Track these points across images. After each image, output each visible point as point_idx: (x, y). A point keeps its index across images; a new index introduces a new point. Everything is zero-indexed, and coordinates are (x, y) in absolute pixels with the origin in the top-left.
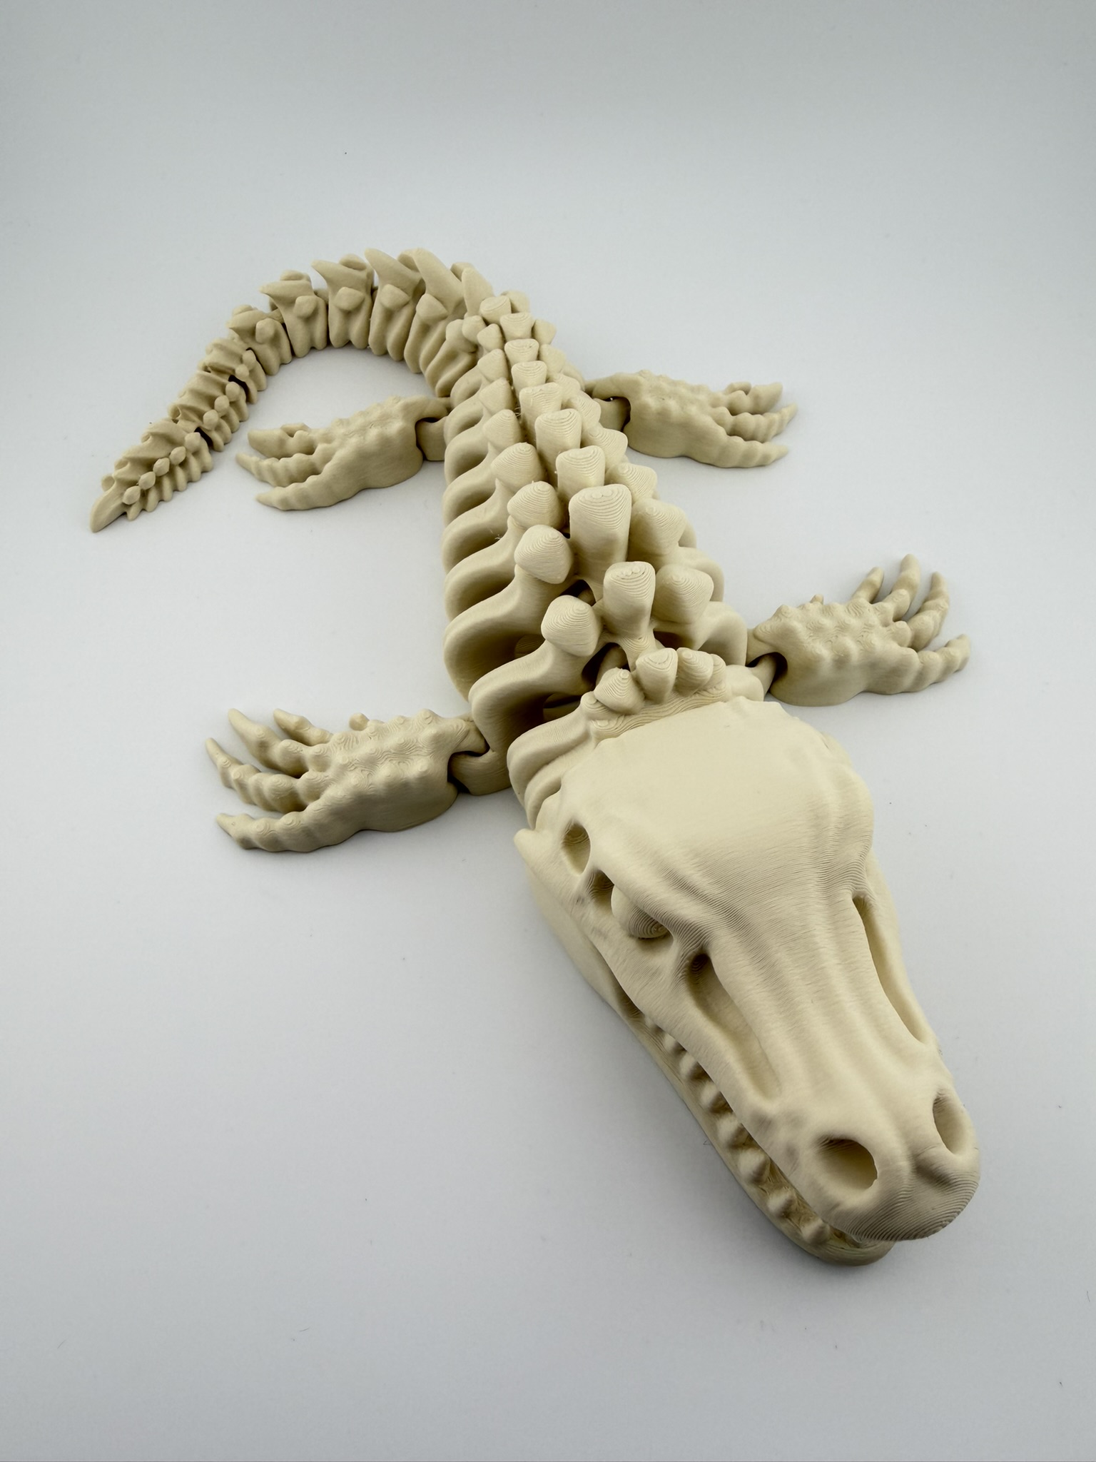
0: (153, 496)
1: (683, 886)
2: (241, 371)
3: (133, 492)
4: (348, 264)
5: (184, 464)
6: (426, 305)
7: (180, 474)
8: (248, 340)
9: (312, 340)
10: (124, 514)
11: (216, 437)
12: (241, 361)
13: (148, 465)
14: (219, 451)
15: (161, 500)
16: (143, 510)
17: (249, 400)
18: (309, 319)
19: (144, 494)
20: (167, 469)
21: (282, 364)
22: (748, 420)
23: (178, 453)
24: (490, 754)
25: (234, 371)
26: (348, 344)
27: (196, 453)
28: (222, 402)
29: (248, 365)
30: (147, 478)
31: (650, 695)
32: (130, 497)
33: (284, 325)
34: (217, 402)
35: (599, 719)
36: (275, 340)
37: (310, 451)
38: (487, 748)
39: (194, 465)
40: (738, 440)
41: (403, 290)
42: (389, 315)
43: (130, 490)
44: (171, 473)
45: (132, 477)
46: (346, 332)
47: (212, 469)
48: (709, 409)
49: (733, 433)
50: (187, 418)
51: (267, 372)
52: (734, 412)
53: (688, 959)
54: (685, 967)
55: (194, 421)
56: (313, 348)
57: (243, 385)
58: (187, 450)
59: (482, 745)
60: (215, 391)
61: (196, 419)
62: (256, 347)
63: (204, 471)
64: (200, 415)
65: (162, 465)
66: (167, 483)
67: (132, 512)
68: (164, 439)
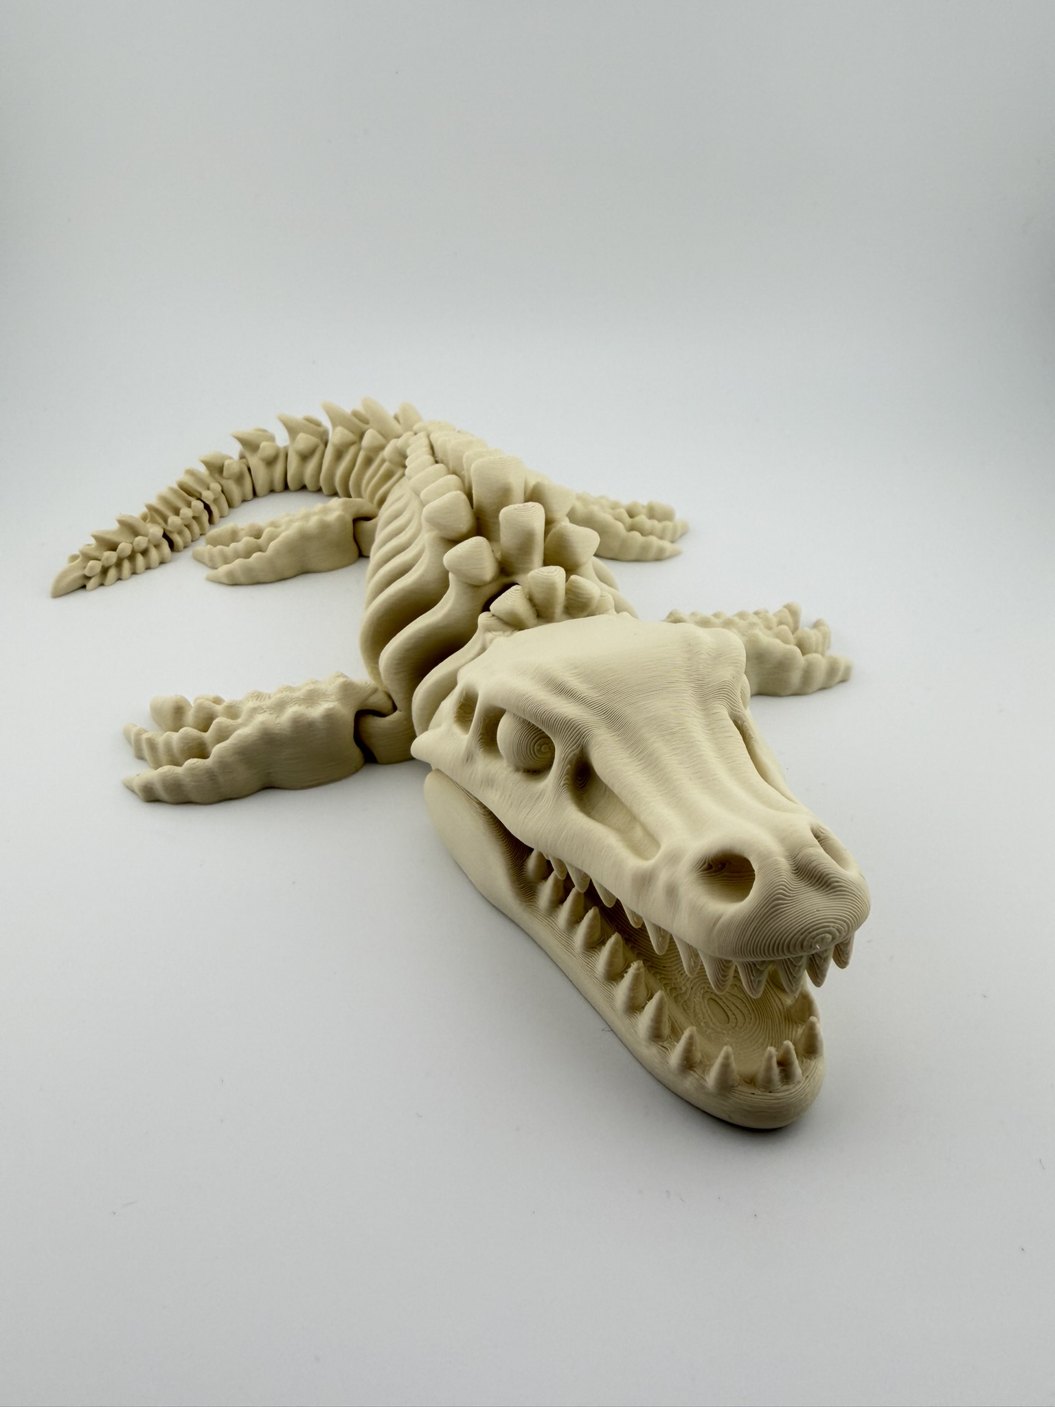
0: (112, 573)
2: (208, 496)
3: (94, 565)
4: (309, 420)
5: (145, 553)
6: (370, 438)
7: (140, 560)
8: (217, 476)
9: (272, 482)
10: (84, 587)
11: (177, 539)
12: (208, 489)
13: (113, 547)
14: (178, 551)
15: (119, 579)
16: (102, 585)
17: (211, 521)
18: (270, 462)
19: (105, 571)
20: (128, 552)
21: (244, 501)
22: (642, 519)
23: (141, 541)
24: (397, 714)
25: (201, 494)
26: (303, 488)
27: (157, 546)
28: (186, 512)
29: (213, 491)
30: (111, 557)
32: (92, 568)
33: (249, 469)
34: (182, 512)
35: (494, 630)
36: (239, 479)
37: (258, 536)
38: (395, 708)
39: (154, 555)
40: (636, 534)
41: (353, 432)
42: (339, 455)
43: (91, 563)
44: (132, 557)
45: (96, 554)
46: (301, 475)
47: (170, 562)
48: (610, 511)
49: (632, 528)
50: (154, 521)
51: (230, 505)
52: (631, 516)
53: (570, 762)
54: (566, 774)
55: (159, 524)
56: (272, 491)
57: (207, 507)
58: (149, 541)
59: (389, 705)
60: (179, 504)
61: (161, 521)
62: (224, 482)
63: (162, 562)
64: (165, 520)
65: (125, 547)
66: (126, 565)
67: (91, 584)
68: (131, 529)
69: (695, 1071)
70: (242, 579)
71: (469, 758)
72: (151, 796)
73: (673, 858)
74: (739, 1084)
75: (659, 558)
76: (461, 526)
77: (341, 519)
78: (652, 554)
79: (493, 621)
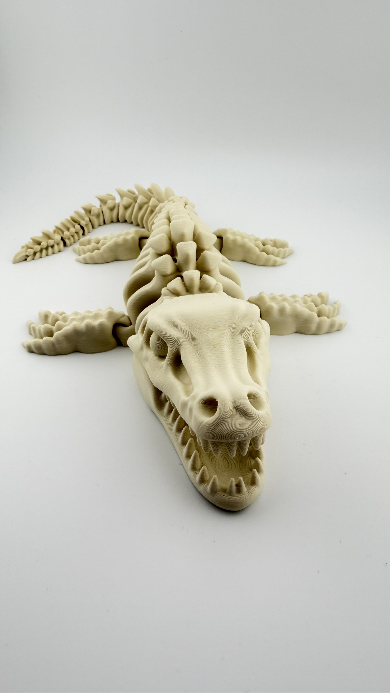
0: (38, 255)
1: (174, 325)
2: (83, 223)
3: (31, 251)
4: (129, 191)
5: (52, 247)
6: (153, 201)
7: (50, 250)
8: (88, 214)
9: (112, 218)
10: (26, 260)
11: (67, 242)
12: (84, 220)
13: (39, 244)
14: (67, 247)
15: (41, 257)
16: (33, 259)
17: (83, 234)
18: (112, 209)
19: (35, 254)
20: (45, 246)
21: (100, 226)
22: (269, 247)
23: (51, 242)
25: (80, 222)
26: (125, 221)
27: (58, 244)
28: (72, 230)
29: (86, 222)
30: (38, 248)
31: (189, 290)
32: (29, 252)
33: (103, 212)
34: (71, 230)
36: (98, 216)
37: (98, 243)
38: (131, 324)
39: (56, 247)
40: (264, 253)
41: (146, 198)
42: (140, 208)
43: (29, 250)
44: (47, 248)
45: (32, 246)
46: (124, 216)
47: (63, 251)
48: (253, 241)
49: (264, 251)
50: (58, 233)
51: (93, 227)
52: (264, 245)
53: (173, 355)
54: (171, 359)
55: (60, 234)
56: (112, 222)
57: (82, 228)
58: (55, 242)
59: (129, 322)
60: (69, 225)
61: (61, 233)
62: (91, 217)
63: (59, 251)
64: (63, 232)
65: (44, 244)
66: (44, 252)
67: (29, 259)
68: (48, 236)
69: (204, 484)
70: (90, 262)
71: (142, 349)
72: (30, 351)
73: (194, 398)
74: (219, 491)
75: (274, 265)
76: (163, 249)
77: (133, 238)
78: (271, 263)
79: (167, 292)
